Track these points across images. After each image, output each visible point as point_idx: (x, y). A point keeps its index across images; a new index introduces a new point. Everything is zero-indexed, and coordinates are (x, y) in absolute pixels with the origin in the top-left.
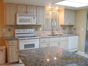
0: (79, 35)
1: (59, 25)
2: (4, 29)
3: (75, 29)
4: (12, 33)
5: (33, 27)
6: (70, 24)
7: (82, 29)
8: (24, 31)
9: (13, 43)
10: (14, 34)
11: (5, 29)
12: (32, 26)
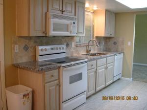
0: (123, 53)
1: (95, 36)
2: (16, 46)
3: (115, 43)
4: (31, 54)
5: (63, 40)
6: (111, 35)
7: (129, 44)
8: (52, 49)
9: (52, 76)
10: (34, 56)
11: (18, 46)
12: (61, 38)
